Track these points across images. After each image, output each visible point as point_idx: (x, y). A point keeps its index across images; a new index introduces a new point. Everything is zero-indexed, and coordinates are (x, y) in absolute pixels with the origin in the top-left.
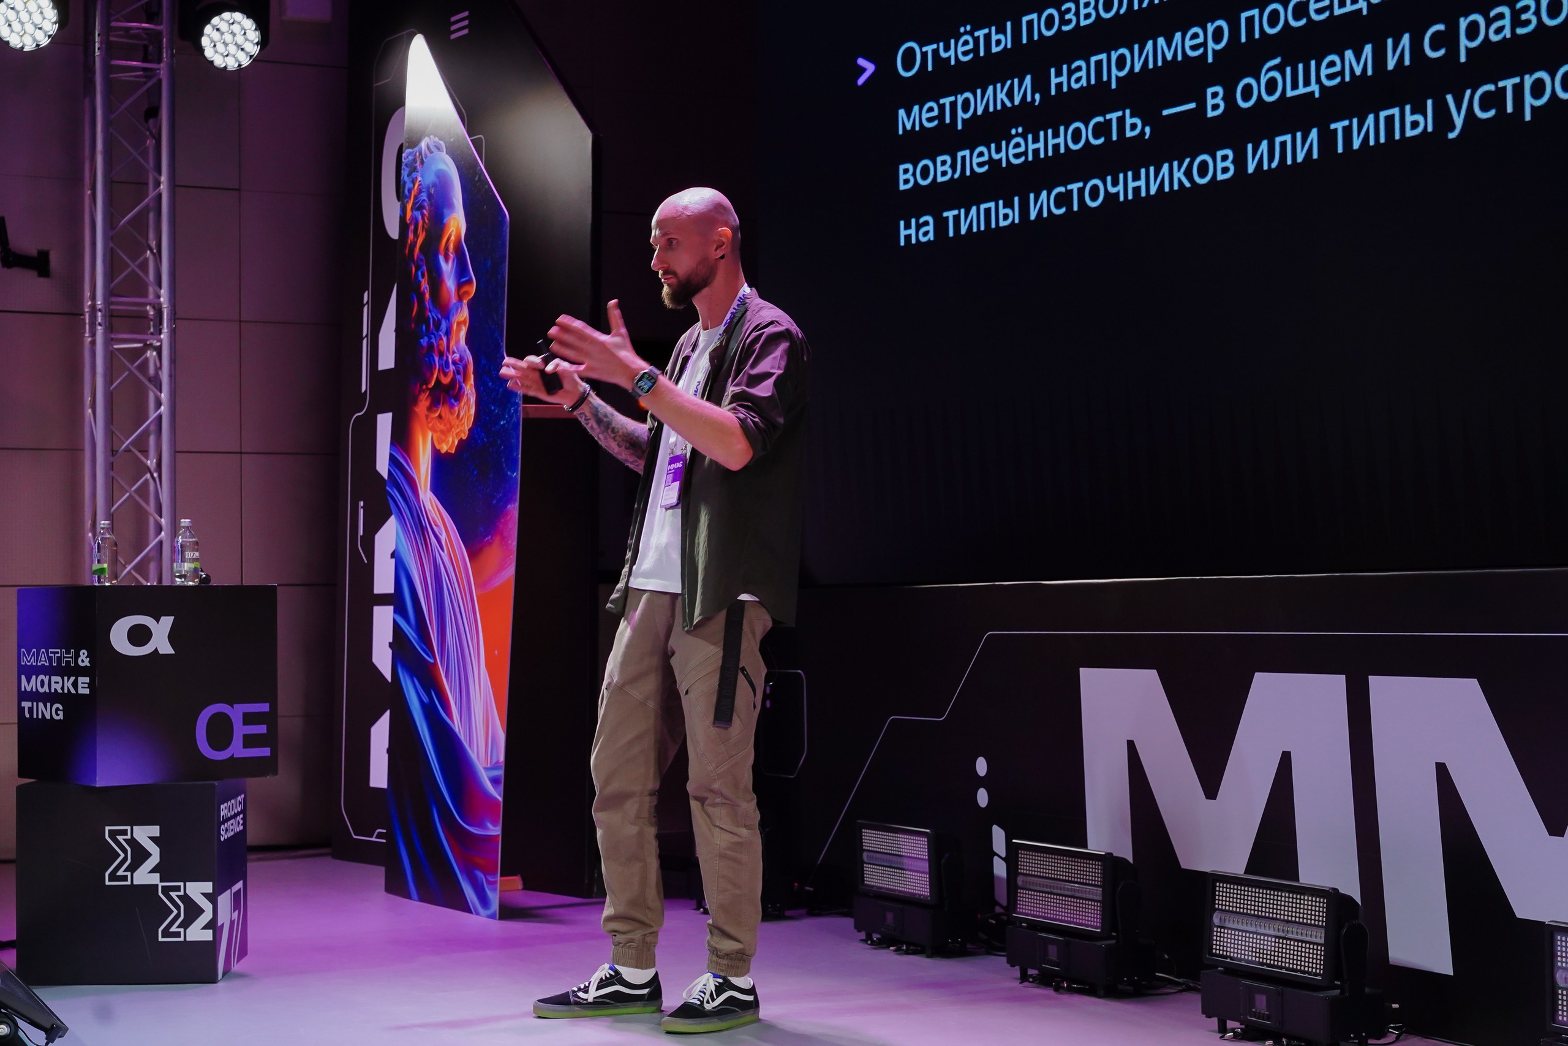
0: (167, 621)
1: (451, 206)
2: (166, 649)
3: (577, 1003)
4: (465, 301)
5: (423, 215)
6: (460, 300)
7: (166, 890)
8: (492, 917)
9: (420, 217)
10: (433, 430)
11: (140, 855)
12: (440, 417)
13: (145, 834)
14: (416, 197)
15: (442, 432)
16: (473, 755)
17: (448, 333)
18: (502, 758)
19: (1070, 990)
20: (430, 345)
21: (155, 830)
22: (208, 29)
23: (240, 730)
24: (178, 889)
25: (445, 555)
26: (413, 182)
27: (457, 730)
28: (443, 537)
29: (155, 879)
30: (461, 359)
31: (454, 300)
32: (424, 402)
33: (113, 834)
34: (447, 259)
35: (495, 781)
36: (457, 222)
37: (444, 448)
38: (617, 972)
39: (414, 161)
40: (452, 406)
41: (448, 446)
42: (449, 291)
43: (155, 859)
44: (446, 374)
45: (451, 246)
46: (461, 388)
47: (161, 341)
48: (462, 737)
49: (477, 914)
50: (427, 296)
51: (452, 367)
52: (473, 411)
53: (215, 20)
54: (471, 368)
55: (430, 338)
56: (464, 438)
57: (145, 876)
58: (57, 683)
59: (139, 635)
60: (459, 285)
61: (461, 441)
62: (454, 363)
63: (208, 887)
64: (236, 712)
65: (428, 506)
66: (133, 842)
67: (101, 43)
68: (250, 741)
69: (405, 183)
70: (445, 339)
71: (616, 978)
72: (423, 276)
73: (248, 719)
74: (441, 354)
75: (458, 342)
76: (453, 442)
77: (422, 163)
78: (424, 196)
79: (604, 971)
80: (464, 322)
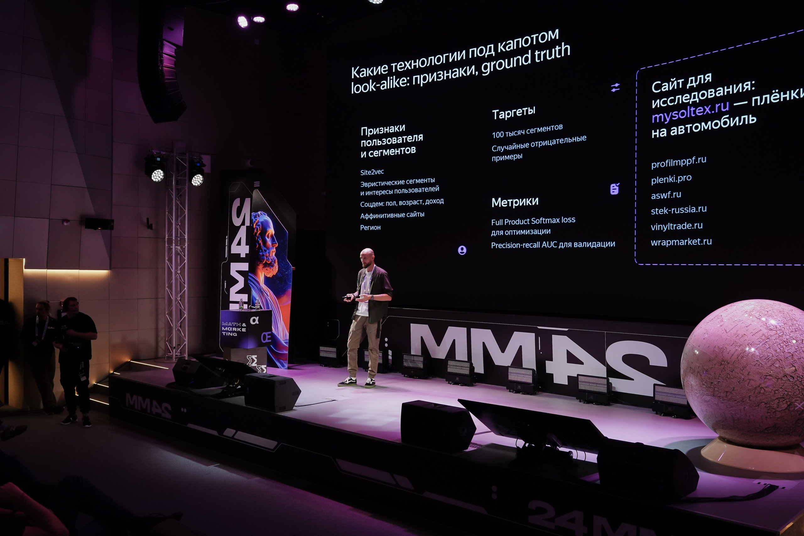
0: (258, 317)
1: (269, 227)
2: (258, 323)
3: (345, 384)
4: (275, 247)
5: (260, 228)
6: (273, 247)
7: (258, 367)
8: (286, 369)
9: (258, 228)
10: (264, 272)
11: (253, 361)
12: (267, 269)
13: (254, 357)
14: (257, 223)
15: (267, 273)
16: (279, 338)
17: (269, 253)
18: (288, 338)
19: (416, 378)
20: (263, 255)
21: (256, 356)
22: (194, 178)
23: (267, 337)
24: (260, 367)
25: (269, 298)
26: (256, 220)
27: (274, 333)
28: (268, 294)
29: (256, 365)
30: (273, 259)
31: (271, 246)
32: (261, 266)
33: (248, 357)
34: (268, 237)
35: (286, 343)
36: (271, 231)
37: (268, 276)
38: (351, 378)
39: (256, 215)
40: (271, 268)
41: (270, 275)
42: (269, 245)
43: (256, 361)
44: (268, 261)
45: (270, 236)
46: (273, 264)
47: (185, 246)
48: (276, 334)
49: (281, 368)
50: (262, 244)
51: (270, 260)
52: (277, 269)
53: (195, 176)
54: (277, 261)
55: (263, 253)
56: (275, 275)
57: (254, 364)
58: (235, 329)
59: (254, 320)
60: (272, 244)
61: (273, 275)
62: (271, 259)
63: (265, 366)
64: (266, 333)
65: (263, 287)
66: (252, 358)
67: (174, 181)
68: (269, 339)
69: (253, 220)
70: (268, 254)
71: (351, 379)
72: (260, 240)
73: (269, 335)
74: (267, 257)
75: (272, 255)
76: (271, 275)
77: (259, 216)
78: (259, 223)
79: (349, 378)
80: (274, 251)
